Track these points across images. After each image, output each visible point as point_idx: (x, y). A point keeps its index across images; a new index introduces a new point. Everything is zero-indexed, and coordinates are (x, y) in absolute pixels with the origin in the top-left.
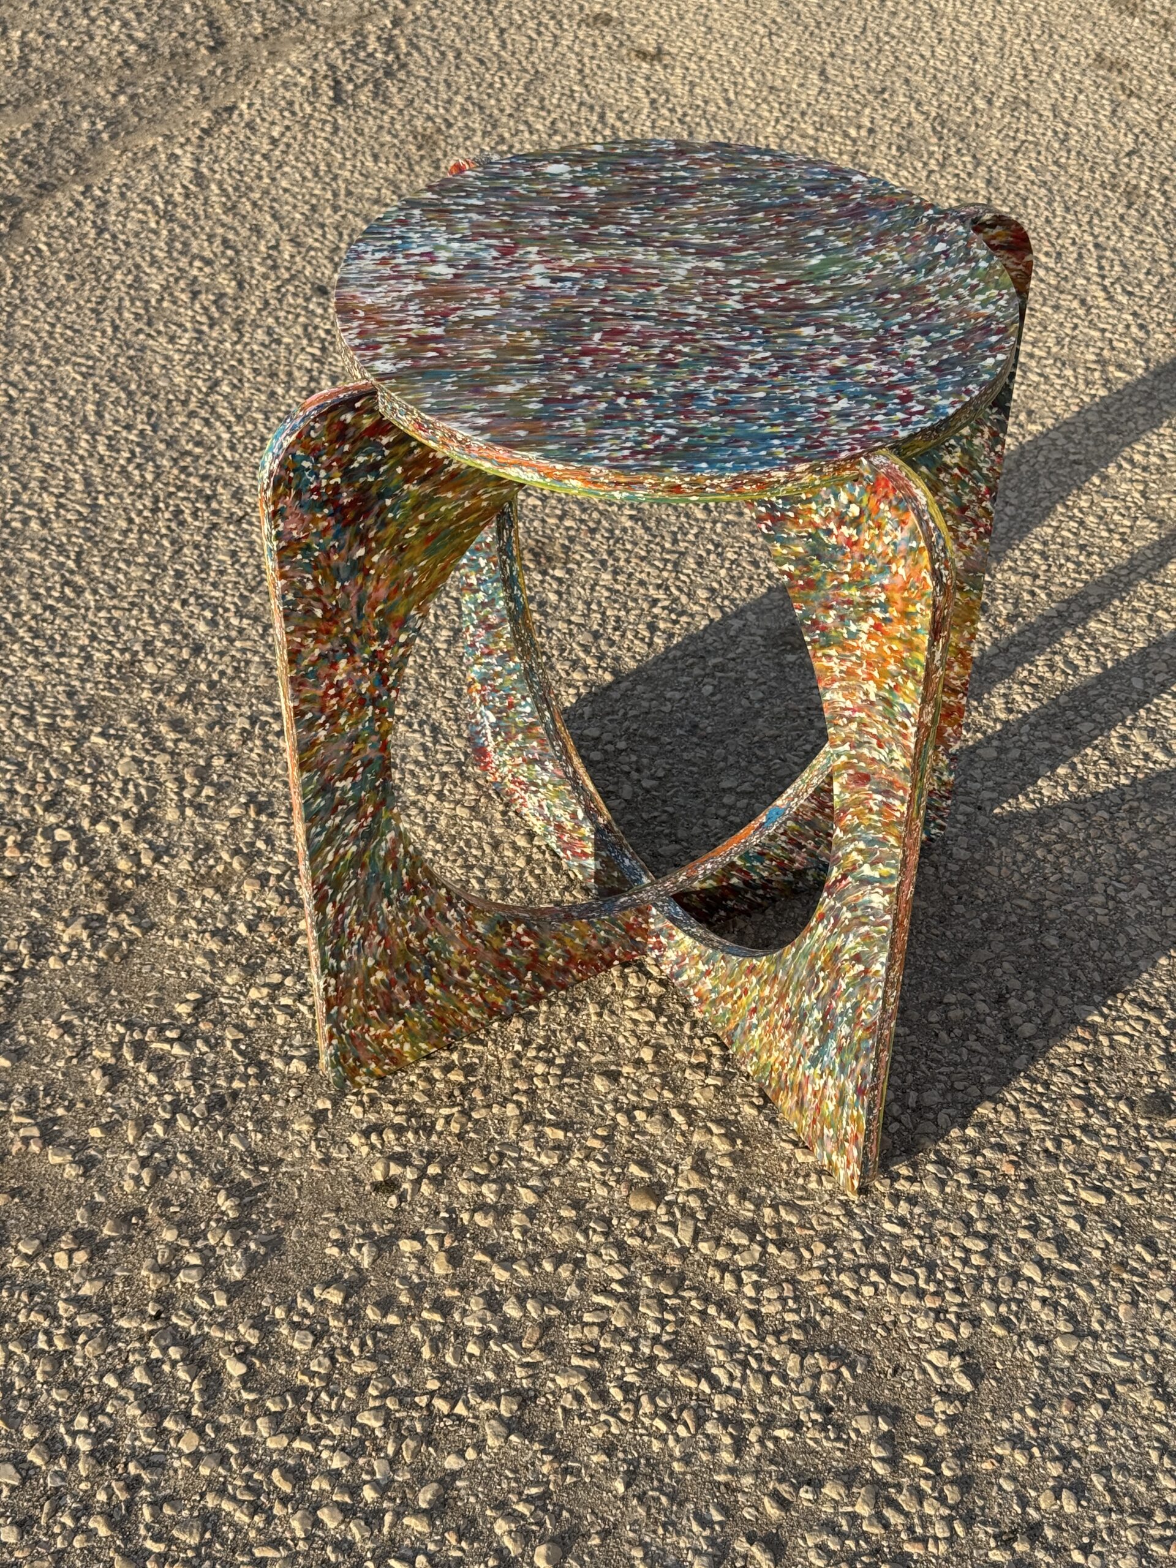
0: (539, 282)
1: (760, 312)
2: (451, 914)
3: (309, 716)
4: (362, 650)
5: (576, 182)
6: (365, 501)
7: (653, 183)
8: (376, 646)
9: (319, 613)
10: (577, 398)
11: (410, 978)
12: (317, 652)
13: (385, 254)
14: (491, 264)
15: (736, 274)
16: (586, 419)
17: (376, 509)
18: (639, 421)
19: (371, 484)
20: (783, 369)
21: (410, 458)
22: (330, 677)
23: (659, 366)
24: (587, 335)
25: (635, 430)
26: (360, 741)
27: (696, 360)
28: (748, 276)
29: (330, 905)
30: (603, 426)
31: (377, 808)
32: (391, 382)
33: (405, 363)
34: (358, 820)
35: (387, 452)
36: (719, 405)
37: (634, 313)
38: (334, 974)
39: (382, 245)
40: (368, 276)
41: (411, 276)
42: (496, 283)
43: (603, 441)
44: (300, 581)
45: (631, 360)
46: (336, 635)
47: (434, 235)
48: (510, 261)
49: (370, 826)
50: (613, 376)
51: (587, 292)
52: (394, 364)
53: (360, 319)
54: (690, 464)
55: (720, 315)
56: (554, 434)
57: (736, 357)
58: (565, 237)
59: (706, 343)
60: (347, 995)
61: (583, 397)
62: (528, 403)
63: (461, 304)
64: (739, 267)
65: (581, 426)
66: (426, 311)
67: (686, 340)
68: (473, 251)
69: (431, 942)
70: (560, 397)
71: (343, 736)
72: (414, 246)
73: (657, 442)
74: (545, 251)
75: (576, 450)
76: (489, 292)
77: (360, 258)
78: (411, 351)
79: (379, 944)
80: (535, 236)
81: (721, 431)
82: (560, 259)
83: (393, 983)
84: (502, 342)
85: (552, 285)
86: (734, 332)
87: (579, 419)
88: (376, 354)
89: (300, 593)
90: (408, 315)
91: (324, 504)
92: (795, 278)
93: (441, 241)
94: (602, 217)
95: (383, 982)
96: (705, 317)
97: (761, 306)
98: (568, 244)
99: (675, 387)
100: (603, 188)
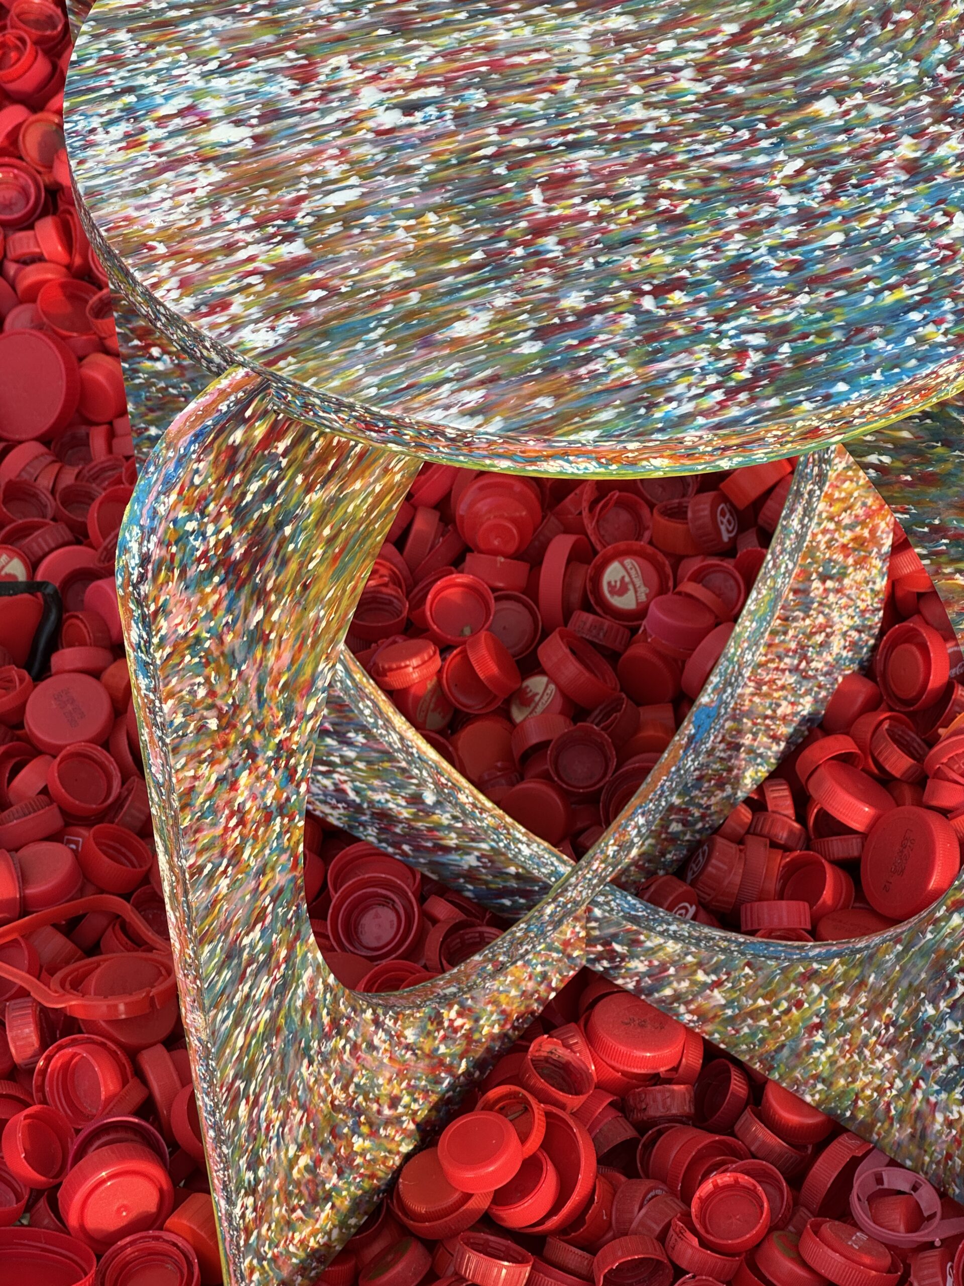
0: (390, 119)
1: (736, 90)
2: (379, 1039)
3: (208, 867)
4: (265, 748)
6: (260, 543)
8: (282, 734)
9: (213, 724)
10: (583, 315)
11: (336, 1145)
12: (213, 778)
13: (123, 127)
14: (295, 103)
15: (661, 30)
16: (622, 352)
17: (275, 546)
18: (697, 334)
19: (268, 515)
20: (838, 181)
21: (312, 457)
22: (229, 803)
23: (660, 225)
24: (519, 197)
25: (703, 350)
26: (268, 870)
27: (706, 201)
28: (679, 31)
29: (244, 1102)
30: (654, 357)
31: (291, 948)
32: (289, 365)
33: (288, 322)
34: (270, 974)
35: (284, 462)
36: (791, 272)
37: (560, 140)
38: (252, 1191)
39: (109, 112)
40: (125, 174)
41: (189, 157)
42: (326, 138)
43: (672, 384)
44: (190, 692)
45: (612, 227)
46: (235, 743)
47: (175, 72)
48: (319, 92)
49: (283, 976)
50: (608, 262)
51: (469, 119)
52: (273, 329)
53: (164, 258)
54: (822, 391)
55: (686, 111)
56: (592, 390)
57: (758, 181)
58: (374, 26)
59: (699, 167)
60: (267, 1208)
61: (590, 312)
62: (518, 344)
63: (299, 190)
64: (657, 19)
65: (621, 366)
66: (254, 217)
67: (667, 169)
68: (254, 87)
69: (357, 1086)
70: (556, 320)
71: (247, 874)
72: (159, 100)
73: (748, 364)
74: (360, 59)
75: (642, 411)
76: (325, 156)
77: (92, 144)
78: (278, 298)
79: (301, 1122)
80: (324, 36)
81: (825, 319)
82: (391, 69)
83: (317, 1162)
84: (406, 244)
85: (410, 119)
86: (724, 136)
87: (610, 354)
88: (233, 318)
89: (189, 710)
90: (234, 231)
91: (213, 571)
92: (748, 18)
93: (195, 82)
95: (307, 1167)
96: (665, 119)
97: (733, 79)
98: (385, 38)
99: (708, 257)
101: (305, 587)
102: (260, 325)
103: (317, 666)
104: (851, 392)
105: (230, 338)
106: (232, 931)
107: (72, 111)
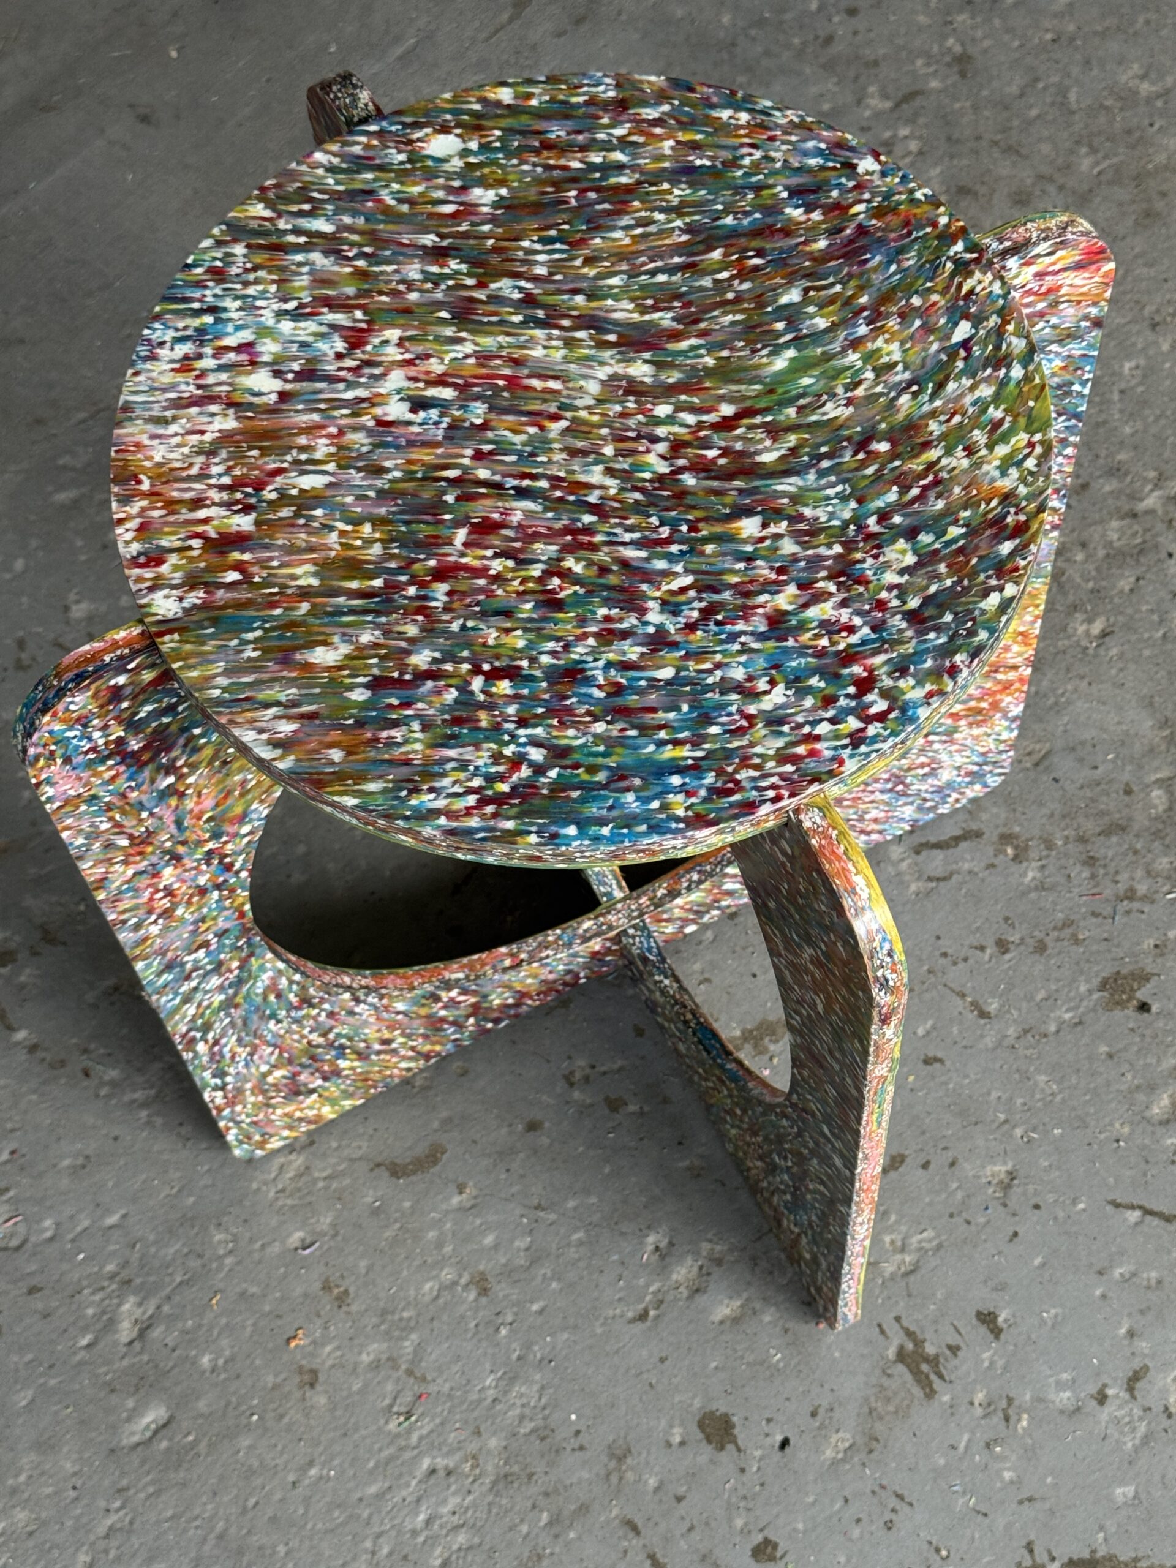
0: (396, 410)
1: (689, 480)
2: (361, 1009)
3: (134, 922)
4: (190, 854)
5: (471, 176)
6: (163, 739)
7: (574, 179)
9: (124, 842)
10: (423, 676)
11: (317, 1065)
12: (130, 872)
13: (188, 348)
14: (330, 368)
15: (668, 391)
16: (426, 726)
17: (181, 741)
18: (496, 730)
19: (168, 724)
20: (707, 613)
22: (154, 885)
23: (538, 605)
24: (448, 533)
25: (489, 749)
26: (208, 920)
27: (590, 593)
28: (683, 397)
30: (447, 741)
31: (244, 961)
32: (172, 641)
33: (195, 597)
34: (220, 976)
36: (609, 695)
37: (516, 482)
39: (185, 328)
40: (161, 398)
41: (220, 397)
42: (336, 413)
43: (444, 775)
44: (91, 826)
45: (500, 592)
46: (153, 853)
47: (259, 303)
48: (357, 363)
49: (237, 976)
50: (473, 629)
51: (459, 433)
52: (180, 599)
53: (143, 495)
54: (553, 829)
55: (635, 489)
56: (379, 757)
57: (644, 587)
59: (607, 554)
61: (427, 676)
62: (351, 688)
63: (283, 462)
64: (673, 377)
65: (417, 740)
66: (234, 478)
67: (581, 546)
68: (310, 339)
69: (338, 1034)
70: (396, 674)
71: (183, 923)
72: (230, 328)
73: (515, 778)
74: (410, 339)
75: (404, 793)
76: (324, 432)
77: (153, 358)
78: (205, 570)
79: (272, 1053)
80: (398, 304)
81: (604, 755)
82: (428, 356)
83: (295, 1075)
84: (331, 549)
85: (411, 417)
86: (649, 527)
87: (416, 726)
88: (159, 577)
90: (211, 486)
91: (108, 757)
92: (748, 404)
93: (268, 318)
94: (495, 260)
95: (284, 1077)
96: (612, 492)
97: (693, 468)
98: (443, 322)
99: (553, 653)
100: (504, 192)
101: (225, 764)
102: (174, 592)
103: (250, 806)
104: (575, 838)
105: (144, 596)
106: (170, 955)
107: (157, 317)
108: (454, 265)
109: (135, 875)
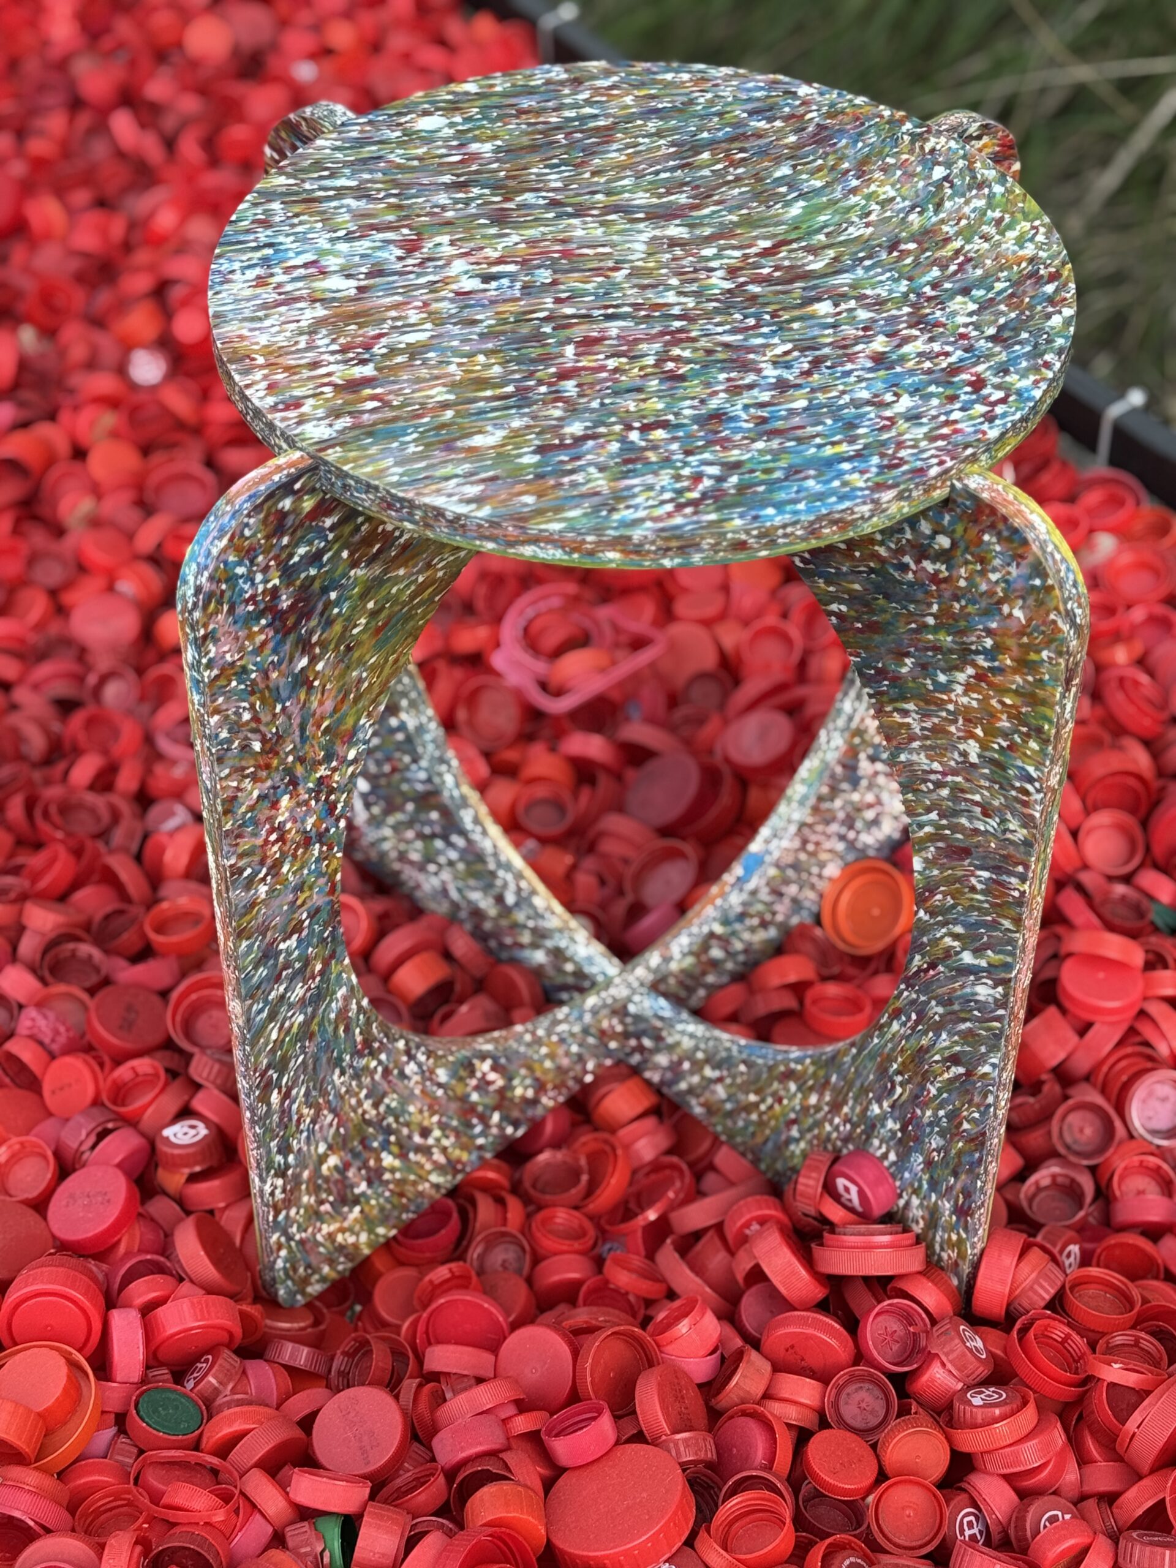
0: (469, 284)
1: (754, 289)
2: (411, 1068)
3: (249, 871)
4: (306, 779)
5: (462, 138)
6: (306, 600)
7: (558, 128)
8: (322, 771)
9: (257, 746)
10: (579, 440)
11: (365, 1155)
12: (256, 794)
13: (258, 271)
14: (398, 266)
15: (708, 240)
16: (602, 469)
17: (320, 606)
18: (667, 462)
19: (314, 578)
20: (815, 365)
21: (357, 538)
22: (270, 819)
23: (662, 381)
24: (556, 350)
25: (667, 474)
26: (306, 888)
27: (704, 367)
28: (722, 242)
29: (276, 1091)
30: (626, 475)
31: (326, 964)
32: (336, 452)
33: (345, 422)
34: (305, 983)
35: (331, 536)
36: (757, 424)
37: (602, 312)
38: (281, 1173)
39: (249, 259)
40: (248, 305)
41: (303, 297)
42: (415, 293)
43: (634, 496)
44: (235, 713)
45: (623, 378)
46: (277, 769)
47: (310, 236)
48: (420, 260)
49: (317, 987)
50: (612, 404)
51: (533, 290)
52: (331, 425)
53: (261, 367)
54: (753, 513)
55: (709, 301)
56: (570, 494)
57: (751, 356)
58: (477, 216)
59: (706, 342)
60: (296, 1194)
61: (585, 438)
62: (520, 456)
63: (381, 329)
64: (707, 231)
65: (598, 479)
66: (341, 345)
67: (681, 341)
68: (370, 251)
69: (388, 1106)
70: (557, 442)
71: (286, 887)
72: (291, 254)
73: (701, 487)
74: (459, 240)
75: (604, 513)
76: (411, 306)
77: (228, 281)
78: (342, 404)
79: (331, 1125)
80: (436, 220)
81: (773, 461)
82: (482, 248)
83: (347, 1166)
84: (454, 375)
85: (486, 286)
86: (735, 321)
87: (592, 470)
88: (302, 415)
89: (235, 727)
90: (322, 353)
91: (261, 614)
92: (780, 238)
93: (323, 244)
94: (512, 183)
95: (336, 1167)
96: (691, 305)
97: (755, 280)
98: (485, 226)
99: (693, 407)
100: (499, 143)
101: (349, 649)
102: (322, 422)
103: (359, 719)
104: (777, 515)
105: (296, 429)
106: (269, 934)
107: (220, 256)
108: (476, 191)
109: (259, 797)
